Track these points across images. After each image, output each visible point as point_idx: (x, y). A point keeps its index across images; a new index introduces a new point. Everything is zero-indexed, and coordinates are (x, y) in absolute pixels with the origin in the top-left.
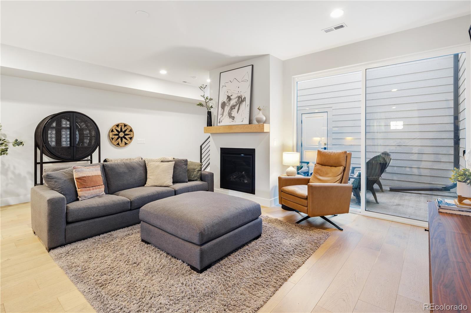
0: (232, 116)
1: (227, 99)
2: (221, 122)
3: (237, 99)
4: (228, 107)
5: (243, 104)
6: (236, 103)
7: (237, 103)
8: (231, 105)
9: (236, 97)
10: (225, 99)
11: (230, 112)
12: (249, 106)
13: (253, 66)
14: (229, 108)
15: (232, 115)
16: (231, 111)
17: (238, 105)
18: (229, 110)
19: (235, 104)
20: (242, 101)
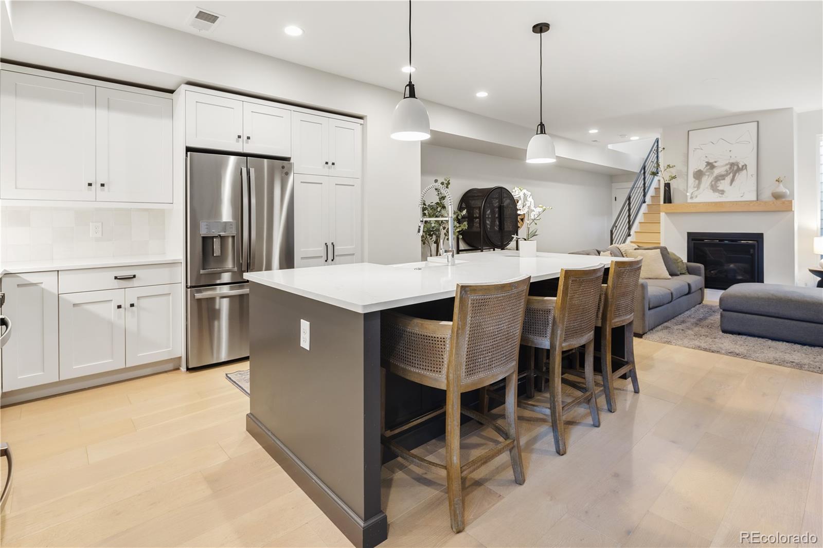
0: (718, 190)
1: (706, 166)
2: (694, 197)
3: (729, 166)
4: (708, 177)
5: (740, 174)
6: (726, 172)
7: (729, 172)
8: (715, 175)
9: (727, 164)
10: (702, 166)
11: (715, 184)
12: (755, 176)
13: (758, 122)
14: (711, 179)
15: (720, 188)
16: (716, 182)
17: (731, 175)
18: (712, 182)
19: (723, 173)
20: (739, 170)
